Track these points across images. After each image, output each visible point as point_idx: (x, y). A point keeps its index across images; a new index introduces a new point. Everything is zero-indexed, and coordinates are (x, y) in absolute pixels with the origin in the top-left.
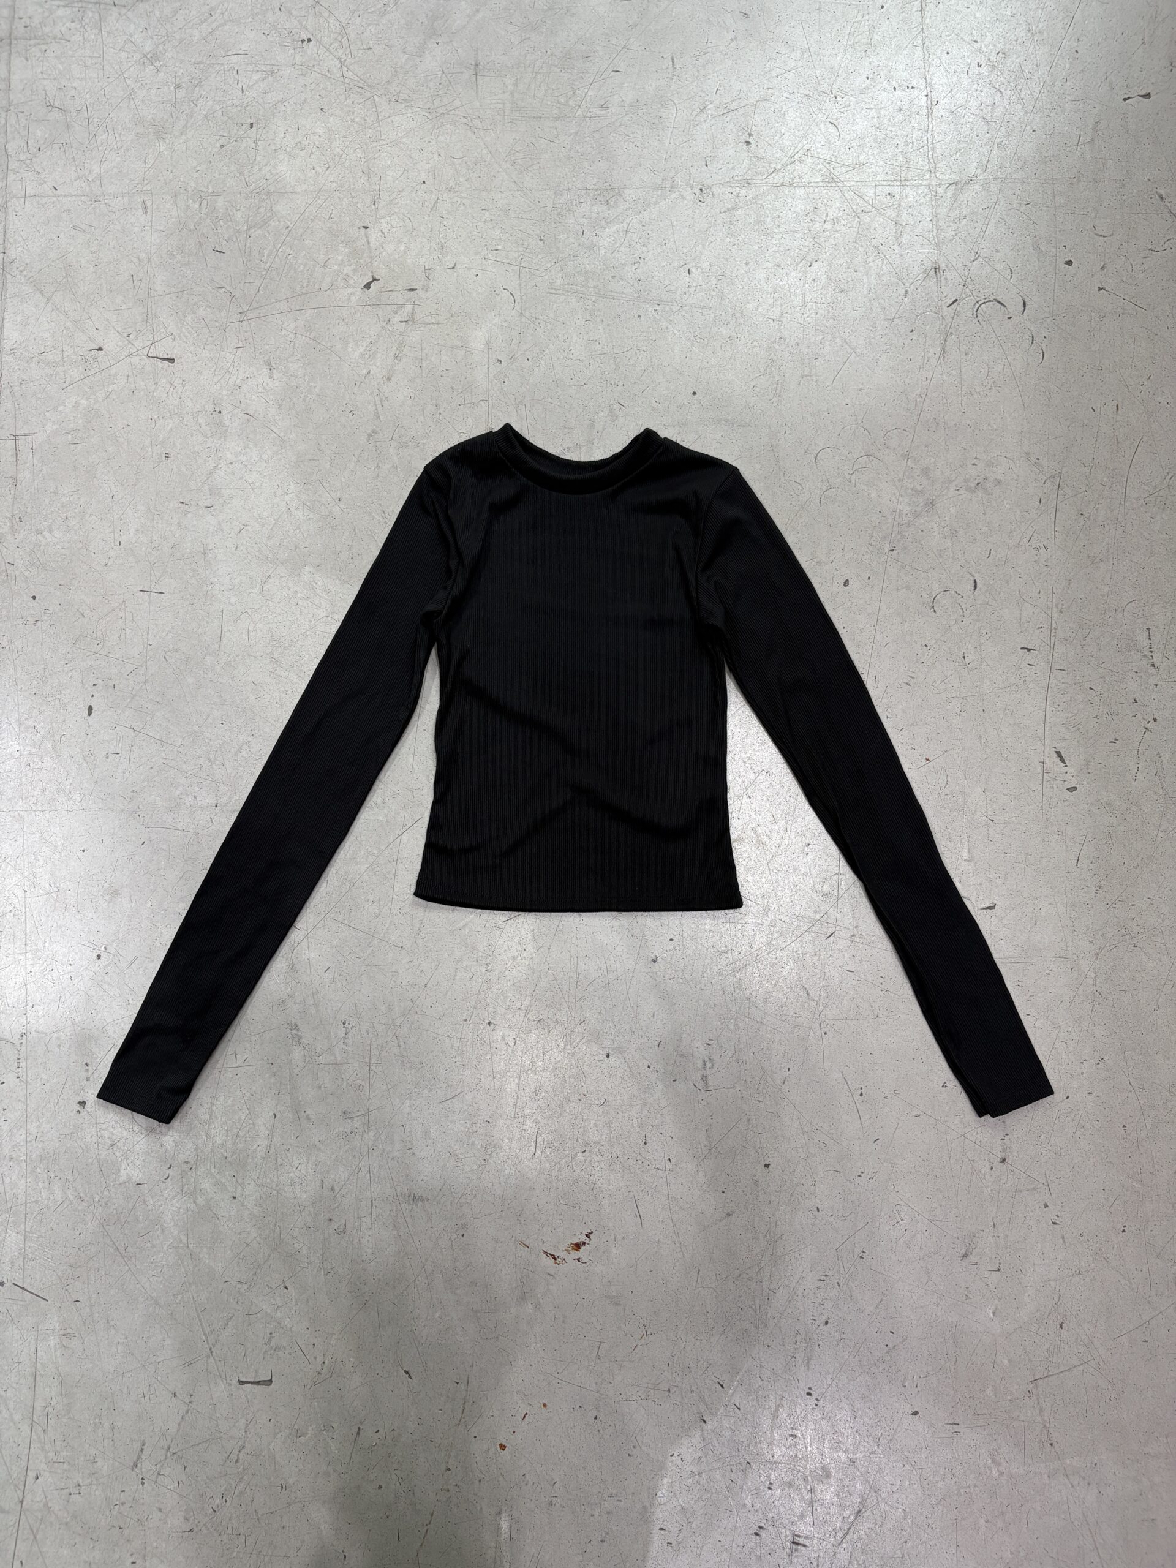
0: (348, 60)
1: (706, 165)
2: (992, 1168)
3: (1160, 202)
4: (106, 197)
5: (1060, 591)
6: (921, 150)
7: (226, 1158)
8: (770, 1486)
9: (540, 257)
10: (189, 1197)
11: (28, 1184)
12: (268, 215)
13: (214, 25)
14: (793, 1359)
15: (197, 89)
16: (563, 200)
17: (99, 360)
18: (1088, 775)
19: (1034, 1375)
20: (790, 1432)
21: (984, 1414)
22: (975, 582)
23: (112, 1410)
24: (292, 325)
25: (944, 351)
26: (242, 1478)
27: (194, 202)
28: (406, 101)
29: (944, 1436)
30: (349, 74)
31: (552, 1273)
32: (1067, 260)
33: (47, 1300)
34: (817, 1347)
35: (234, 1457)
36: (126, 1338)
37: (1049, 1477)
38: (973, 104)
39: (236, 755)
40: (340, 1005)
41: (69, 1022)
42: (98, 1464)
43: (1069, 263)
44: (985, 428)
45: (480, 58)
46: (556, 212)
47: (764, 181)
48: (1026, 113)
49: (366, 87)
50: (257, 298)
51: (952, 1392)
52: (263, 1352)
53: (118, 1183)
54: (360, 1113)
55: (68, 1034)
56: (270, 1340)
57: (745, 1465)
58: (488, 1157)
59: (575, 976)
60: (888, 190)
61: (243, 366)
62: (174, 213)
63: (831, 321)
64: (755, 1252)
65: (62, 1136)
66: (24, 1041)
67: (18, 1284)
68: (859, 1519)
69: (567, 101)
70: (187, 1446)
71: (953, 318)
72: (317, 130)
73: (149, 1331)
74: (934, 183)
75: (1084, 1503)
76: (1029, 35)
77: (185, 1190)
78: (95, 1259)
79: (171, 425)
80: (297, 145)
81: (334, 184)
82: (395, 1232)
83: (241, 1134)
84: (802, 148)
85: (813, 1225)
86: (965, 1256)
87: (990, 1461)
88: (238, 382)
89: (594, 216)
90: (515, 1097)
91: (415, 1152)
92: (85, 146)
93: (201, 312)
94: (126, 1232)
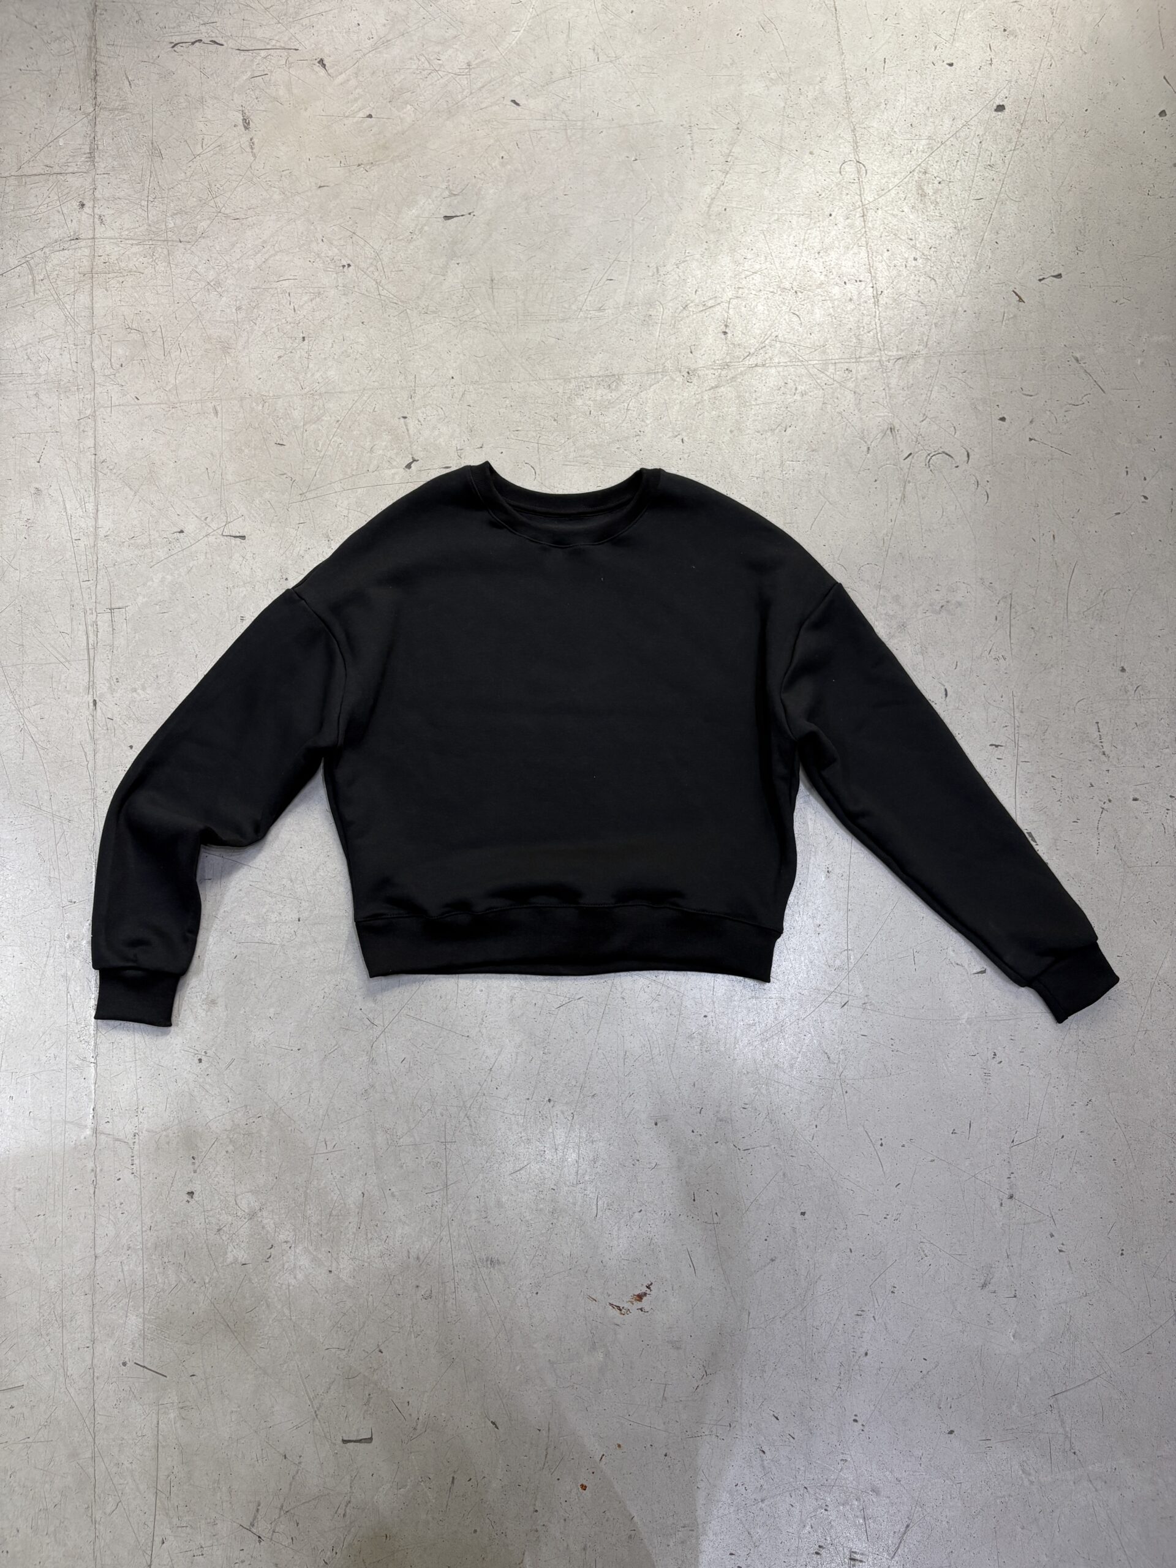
0: (383, 282)
1: (691, 352)
2: (1001, 1204)
3: (1077, 365)
4: (182, 404)
5: (1019, 694)
6: (871, 333)
7: (321, 1235)
8: (826, 1508)
9: (555, 434)
10: (290, 1274)
11: (145, 1270)
12: (321, 412)
13: (266, 256)
14: (839, 1389)
15: (255, 310)
16: (571, 386)
17: (181, 540)
18: (1056, 852)
19: (1054, 1390)
20: (841, 1457)
21: (1013, 1429)
22: (946, 690)
23: (229, 1475)
24: (346, 502)
25: (904, 497)
26: (349, 1531)
27: (258, 405)
28: (434, 312)
29: (979, 1451)
30: (384, 292)
31: (619, 1323)
32: (1001, 416)
33: (166, 1376)
34: (859, 1378)
35: (341, 1511)
36: (239, 1407)
37: (1074, 1483)
38: (912, 292)
39: (314, 874)
40: (416, 1091)
41: (177, 1121)
42: (219, 1526)
43: (1003, 419)
44: (944, 559)
45: (494, 273)
46: (566, 397)
47: (741, 363)
48: (957, 297)
49: (400, 303)
50: (314, 482)
51: (982, 1411)
52: (363, 1411)
53: (225, 1264)
54: (439, 1188)
55: (176, 1131)
56: (368, 1401)
57: (802, 1489)
58: (555, 1221)
59: (622, 1053)
60: (846, 366)
61: (304, 539)
62: (241, 415)
63: (807, 476)
64: (797, 1293)
65: (174, 1225)
66: (137, 1140)
67: (139, 1363)
68: (908, 1533)
69: (570, 306)
70: (298, 1504)
71: (909, 469)
72: (360, 340)
73: (259, 1399)
74: (884, 359)
75: (1108, 1506)
76: (956, 231)
77: (286, 1267)
78: (208, 1335)
79: (244, 592)
80: (343, 353)
81: (376, 383)
82: (476, 1294)
83: (334, 1213)
84: (771, 335)
85: (847, 1265)
86: (984, 1286)
87: (1021, 1472)
88: (302, 552)
89: (598, 398)
90: (576, 1165)
91: (492, 1222)
92: (161, 361)
93: (267, 495)
94: (235, 1308)
